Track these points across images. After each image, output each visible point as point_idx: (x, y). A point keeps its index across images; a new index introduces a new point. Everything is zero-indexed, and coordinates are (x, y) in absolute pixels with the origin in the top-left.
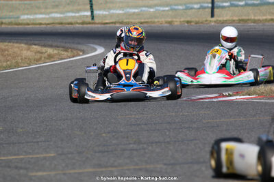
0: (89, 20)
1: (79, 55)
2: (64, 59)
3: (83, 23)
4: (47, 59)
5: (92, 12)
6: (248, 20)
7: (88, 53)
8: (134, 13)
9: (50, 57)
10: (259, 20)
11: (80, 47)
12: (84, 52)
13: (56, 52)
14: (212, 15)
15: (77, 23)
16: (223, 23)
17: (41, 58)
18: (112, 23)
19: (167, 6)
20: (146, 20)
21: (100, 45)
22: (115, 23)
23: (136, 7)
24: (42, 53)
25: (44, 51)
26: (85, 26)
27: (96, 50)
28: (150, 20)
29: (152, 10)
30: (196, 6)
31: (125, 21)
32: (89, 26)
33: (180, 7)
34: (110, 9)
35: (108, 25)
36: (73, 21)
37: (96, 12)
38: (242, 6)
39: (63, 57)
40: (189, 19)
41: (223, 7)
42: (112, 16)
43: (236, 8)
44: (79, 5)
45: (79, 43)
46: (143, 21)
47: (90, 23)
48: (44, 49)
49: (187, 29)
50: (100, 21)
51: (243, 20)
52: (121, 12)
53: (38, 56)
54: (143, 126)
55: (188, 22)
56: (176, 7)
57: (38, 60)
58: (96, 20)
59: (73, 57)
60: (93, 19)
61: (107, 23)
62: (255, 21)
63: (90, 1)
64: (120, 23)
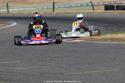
0: (7, 12)
1: (7, 26)
3: (5, 14)
5: (8, 9)
10: (72, 13)
11: (7, 22)
12: (9, 25)
14: (53, 11)
15: (3, 14)
18: (17, 14)
19: (34, 7)
20: (30, 13)
21: (15, 22)
22: (18, 14)
23: (23, 8)
26: (6, 15)
27: (13, 24)
28: (31, 13)
30: (45, 8)
31: (22, 13)
33: (40, 8)
34: (13, 9)
35: (15, 15)
36: (2, 13)
37: (9, 10)
38: (63, 7)
39: (1, 26)
40: (45, 12)
41: (56, 8)
42: (14, 11)
43: (61, 8)
45: (6, 21)
46: (28, 13)
47: (7, 14)
49: (46, 16)
50: (12, 13)
51: (66, 13)
52: (17, 10)
55: (45, 13)
56: (38, 8)
58: (9, 13)
59: (5, 26)
60: (8, 12)
62: (71, 13)
63: (7, 5)
64: (20, 14)
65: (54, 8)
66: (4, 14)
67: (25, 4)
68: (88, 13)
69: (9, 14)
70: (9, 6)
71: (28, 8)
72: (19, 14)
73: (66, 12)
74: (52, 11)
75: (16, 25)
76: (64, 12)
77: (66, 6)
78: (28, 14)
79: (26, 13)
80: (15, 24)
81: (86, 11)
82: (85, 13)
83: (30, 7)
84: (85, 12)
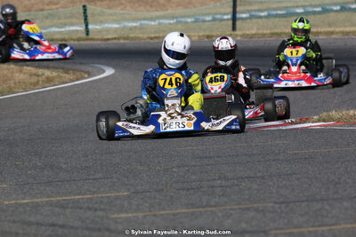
0: (84, 35)
1: (85, 78)
2: (66, 83)
3: (79, 40)
4: (47, 82)
5: (87, 26)
6: (281, 33)
7: (95, 76)
8: (135, 27)
9: (49, 80)
11: (83, 67)
12: (90, 76)
13: (55, 74)
14: (234, 28)
16: (251, 37)
17: (38, 82)
18: (115, 39)
19: (173, 18)
20: (157, 35)
21: (109, 65)
22: (119, 39)
23: (134, 20)
24: (38, 76)
25: (40, 73)
26: (82, 42)
27: (104, 72)
29: (153, 23)
30: (207, 19)
31: (131, 35)
32: (86, 42)
33: (189, 20)
34: (101, 22)
35: (109, 42)
38: (265, 17)
39: (65, 80)
40: (207, 33)
41: (242, 19)
42: (108, 30)
43: (260, 20)
44: (59, 18)
45: (81, 63)
46: (153, 35)
47: (84, 40)
48: (40, 71)
50: (100, 37)
51: (276, 34)
52: (117, 26)
53: (34, 79)
54: (216, 159)
55: (208, 36)
56: (183, 20)
57: (35, 85)
58: (91, 36)
59: (78, 80)
60: (87, 34)
61: (108, 39)
63: (85, 13)
64: (125, 38)
65: (234, 19)
66: (74, 40)
67: (142, 8)
68: (348, 33)
69: (91, 39)
70: (89, 15)
71: (152, 19)
72: (122, 41)
73: (273, 31)
74: (231, 28)
75: (114, 74)
76: (269, 32)
77: (274, 12)
78: (151, 39)
79: (145, 36)
80: (109, 72)
81: (341, 29)
82: (337, 33)
83: (158, 18)
84: (337, 30)
